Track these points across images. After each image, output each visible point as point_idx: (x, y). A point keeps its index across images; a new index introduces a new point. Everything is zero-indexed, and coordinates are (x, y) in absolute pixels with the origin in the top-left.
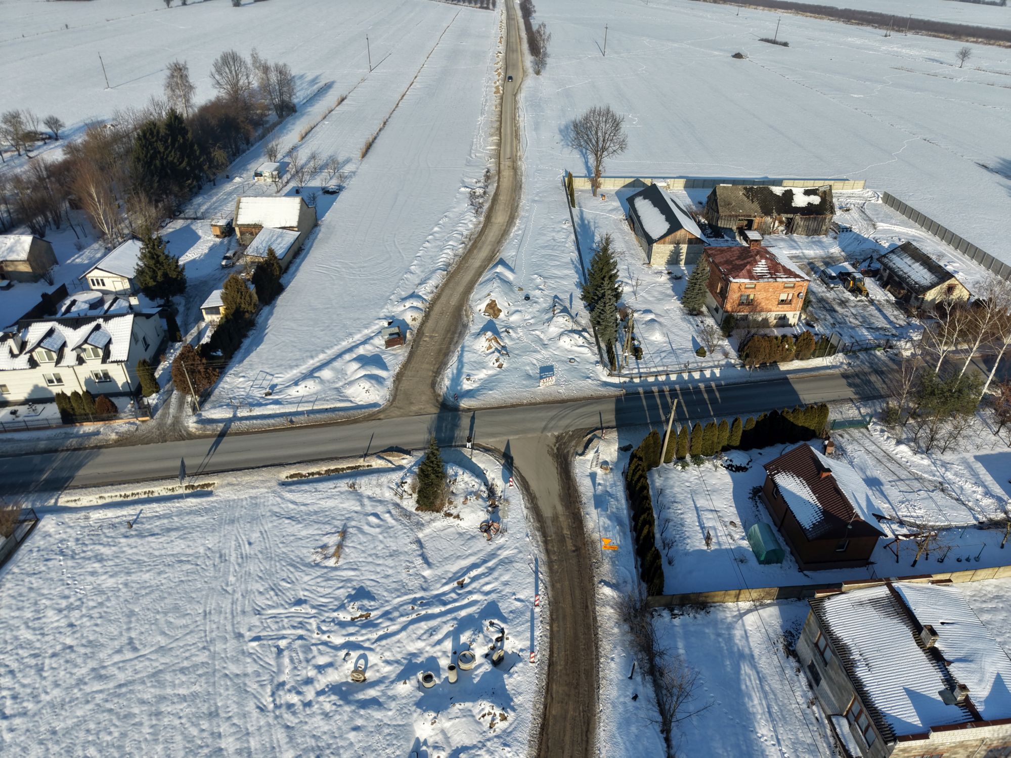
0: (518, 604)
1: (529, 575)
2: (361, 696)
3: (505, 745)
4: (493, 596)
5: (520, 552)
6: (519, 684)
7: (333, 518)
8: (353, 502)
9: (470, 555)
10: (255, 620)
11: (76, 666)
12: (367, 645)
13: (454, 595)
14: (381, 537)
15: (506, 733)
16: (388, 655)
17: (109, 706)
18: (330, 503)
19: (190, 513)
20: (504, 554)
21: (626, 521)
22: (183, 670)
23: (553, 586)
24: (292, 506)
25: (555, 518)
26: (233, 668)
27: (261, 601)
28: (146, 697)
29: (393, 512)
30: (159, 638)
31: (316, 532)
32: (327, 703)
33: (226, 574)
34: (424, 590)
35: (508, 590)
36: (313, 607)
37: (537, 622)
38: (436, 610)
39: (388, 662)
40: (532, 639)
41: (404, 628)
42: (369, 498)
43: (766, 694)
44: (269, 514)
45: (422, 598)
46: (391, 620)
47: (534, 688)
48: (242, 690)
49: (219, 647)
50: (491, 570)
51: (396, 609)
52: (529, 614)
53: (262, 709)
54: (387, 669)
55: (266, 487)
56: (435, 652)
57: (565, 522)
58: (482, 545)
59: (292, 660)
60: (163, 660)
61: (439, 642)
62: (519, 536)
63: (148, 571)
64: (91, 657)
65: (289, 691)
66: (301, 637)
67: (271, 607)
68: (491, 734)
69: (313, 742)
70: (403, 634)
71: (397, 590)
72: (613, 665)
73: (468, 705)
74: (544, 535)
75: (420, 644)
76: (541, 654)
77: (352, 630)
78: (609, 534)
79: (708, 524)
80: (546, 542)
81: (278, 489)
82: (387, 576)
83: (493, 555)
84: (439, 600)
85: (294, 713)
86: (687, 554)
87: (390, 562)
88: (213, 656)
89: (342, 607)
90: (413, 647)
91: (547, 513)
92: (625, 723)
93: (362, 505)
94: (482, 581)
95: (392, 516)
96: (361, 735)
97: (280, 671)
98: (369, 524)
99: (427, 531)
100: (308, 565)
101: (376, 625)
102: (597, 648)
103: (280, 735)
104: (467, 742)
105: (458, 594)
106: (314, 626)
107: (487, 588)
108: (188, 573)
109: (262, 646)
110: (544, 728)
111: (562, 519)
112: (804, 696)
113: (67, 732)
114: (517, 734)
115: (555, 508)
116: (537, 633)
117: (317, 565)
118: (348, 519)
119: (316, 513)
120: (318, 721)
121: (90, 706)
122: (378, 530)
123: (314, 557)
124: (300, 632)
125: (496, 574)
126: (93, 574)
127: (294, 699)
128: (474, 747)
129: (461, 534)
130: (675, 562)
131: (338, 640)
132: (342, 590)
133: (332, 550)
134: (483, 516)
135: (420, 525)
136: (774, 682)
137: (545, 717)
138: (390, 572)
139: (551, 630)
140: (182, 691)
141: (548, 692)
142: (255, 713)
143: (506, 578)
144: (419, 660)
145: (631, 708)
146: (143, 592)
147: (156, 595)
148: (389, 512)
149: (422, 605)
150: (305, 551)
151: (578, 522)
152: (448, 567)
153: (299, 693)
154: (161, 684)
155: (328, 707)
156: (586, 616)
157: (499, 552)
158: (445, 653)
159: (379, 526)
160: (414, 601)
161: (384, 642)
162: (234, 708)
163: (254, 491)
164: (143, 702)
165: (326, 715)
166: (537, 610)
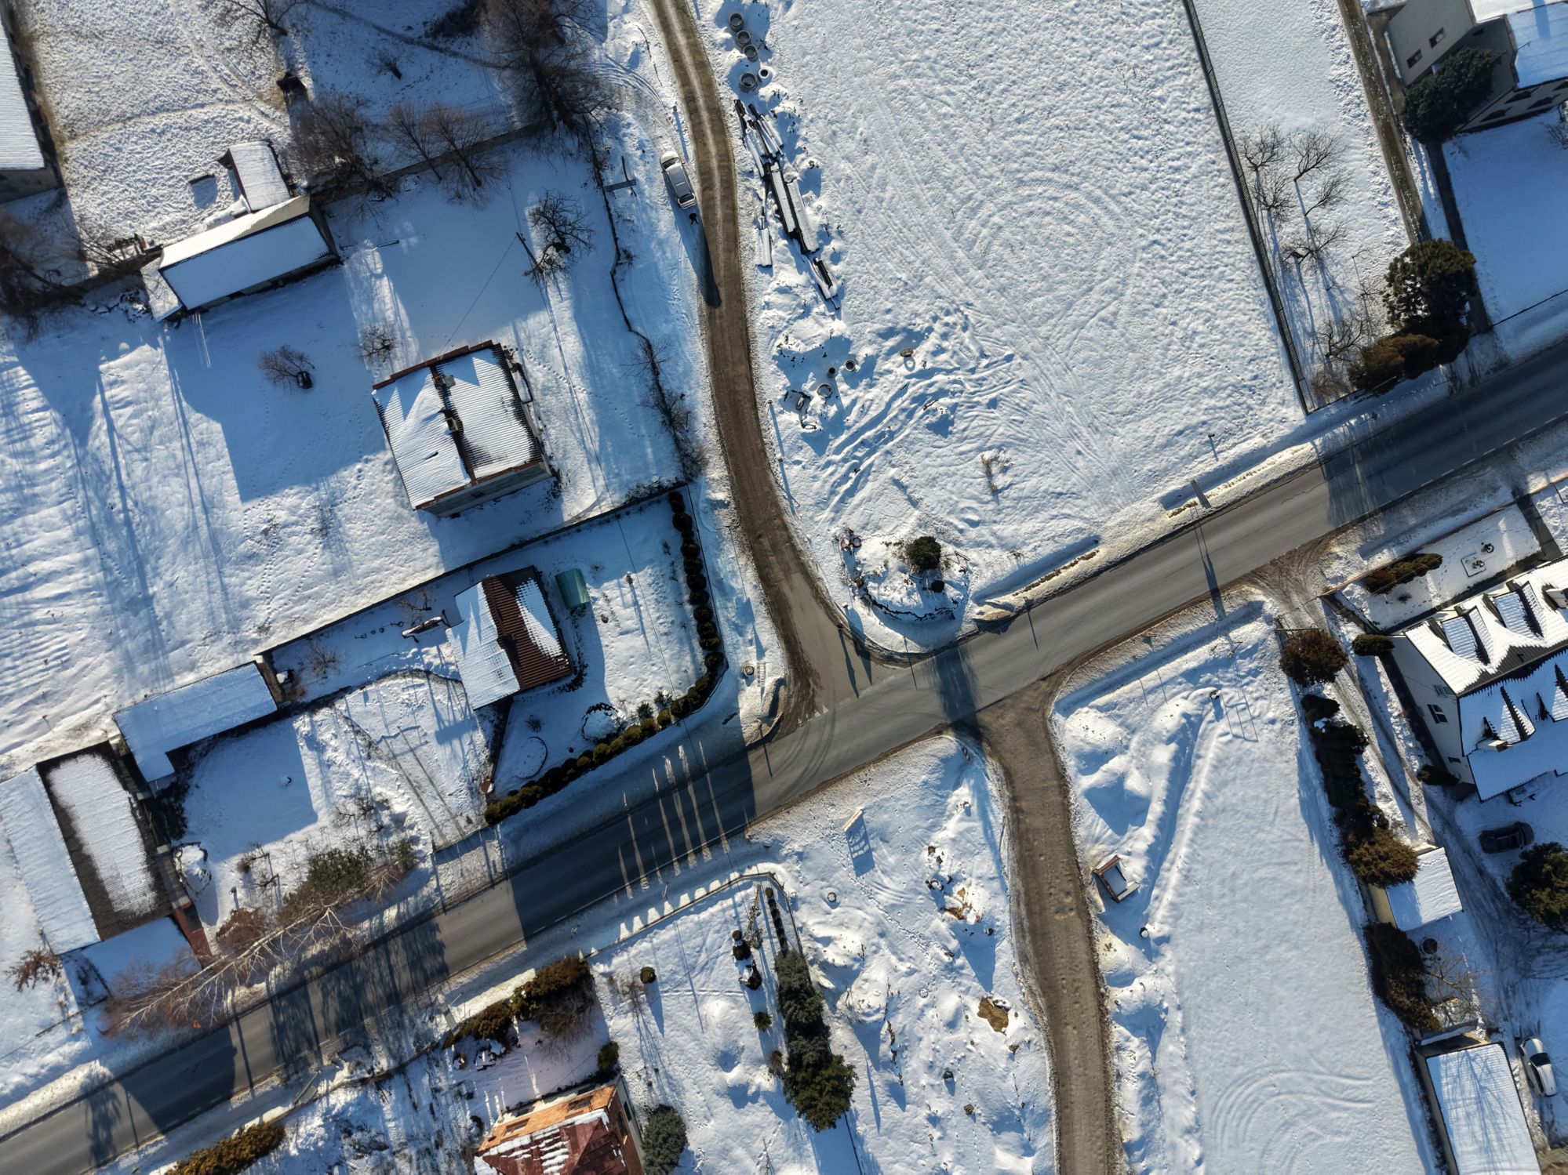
0: (797, 458)
1: (796, 493)
2: (898, 338)
3: (772, 327)
4: (822, 462)
5: (811, 518)
6: (776, 381)
7: (1014, 508)
8: (1005, 534)
9: (859, 505)
10: (1022, 375)
11: (1138, 293)
12: (913, 380)
13: (859, 454)
14: (955, 498)
15: (774, 337)
16: (892, 377)
17: (1086, 273)
18: (1029, 526)
19: (1166, 471)
20: (827, 514)
21: (715, 592)
22: (1051, 316)
23: (771, 487)
24: (1066, 511)
25: (787, 573)
26: (1011, 328)
27: (1027, 394)
28: (1063, 287)
29: (957, 533)
30: (1090, 334)
31: (1022, 485)
32: (921, 324)
33: (1079, 413)
34: (888, 452)
35: (811, 471)
36: (978, 403)
37: (776, 443)
38: (869, 434)
39: (889, 372)
40: (776, 424)
41: (889, 405)
42: (991, 546)
43: (580, 430)
44: (1084, 493)
45: (886, 442)
46: (904, 410)
47: (763, 380)
48: (993, 314)
49: (1036, 343)
50: (833, 493)
51: (904, 423)
52: (785, 449)
53: (968, 305)
54: (888, 366)
55: (1111, 528)
56: (854, 394)
57: (777, 573)
58: (854, 522)
59: (968, 349)
60: (1073, 318)
61: (854, 402)
62: (818, 539)
63: (1152, 393)
64: (1134, 303)
65: (955, 324)
66: (973, 371)
67: (1014, 391)
68: (785, 332)
69: (916, 293)
70: (887, 399)
71: (912, 443)
72: (704, 420)
73: (809, 348)
74: (793, 547)
75: (869, 396)
76: (764, 412)
77: (932, 390)
78: (729, 568)
79: (631, 611)
80: (790, 538)
81: (1097, 531)
82: (928, 455)
83: (837, 510)
84: (871, 446)
85: (942, 309)
86: (650, 562)
87: (933, 471)
88: (1035, 335)
89: (953, 408)
90: (874, 392)
91: (797, 578)
92: (688, 371)
93: (994, 534)
94: (837, 476)
95: (956, 527)
96: (883, 308)
97: (972, 338)
98: (975, 510)
99: (912, 520)
100: (1009, 445)
101: (914, 400)
102: (720, 433)
103: (943, 290)
104: (801, 322)
105: (855, 458)
106: (967, 385)
107: (831, 469)
108: (1114, 402)
109: (1000, 354)
110: (748, 351)
111: (781, 575)
112: (548, 435)
113: (1100, 248)
114: (766, 339)
115: (792, 588)
116: (773, 431)
117: (1000, 448)
118: (999, 512)
119: (1037, 510)
120: (921, 309)
121: (1100, 268)
122: (962, 506)
123: (1008, 456)
124: (976, 376)
125: (828, 487)
126: (1200, 375)
127: (949, 319)
128: (795, 320)
129: (878, 528)
130: (661, 548)
131: (939, 377)
132: (962, 427)
133: (995, 469)
134: (862, 554)
135: (922, 524)
136: (572, 442)
137: (749, 360)
138: (927, 461)
139: (761, 438)
140: (1039, 300)
141: (751, 380)
142: (971, 300)
143: (817, 485)
144: (864, 382)
145: (685, 387)
146: (1139, 372)
147: (1126, 372)
148: (961, 531)
149: (883, 434)
150: (1020, 460)
151: (764, 577)
152: (876, 484)
153: (947, 324)
154: (1060, 299)
155: (918, 321)
156: (735, 464)
157: (832, 515)
158: (846, 395)
159: (963, 510)
160: (891, 438)
161: (900, 386)
162: (990, 298)
163: (1119, 520)
164: (1062, 282)
165: (917, 315)
166: (779, 456)
